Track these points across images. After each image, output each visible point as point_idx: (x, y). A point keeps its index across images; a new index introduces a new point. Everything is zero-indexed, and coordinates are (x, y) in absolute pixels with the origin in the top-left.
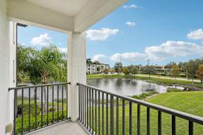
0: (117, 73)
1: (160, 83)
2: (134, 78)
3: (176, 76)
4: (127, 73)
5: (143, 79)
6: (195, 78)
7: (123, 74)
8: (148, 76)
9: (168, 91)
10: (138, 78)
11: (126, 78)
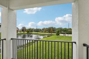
0: (23, 32)
1: (41, 35)
2: (31, 34)
3: (45, 32)
4: (28, 32)
5: (35, 34)
6: (50, 33)
7: (26, 32)
8: (37, 33)
9: (44, 38)
10: (33, 34)
11: (28, 34)
